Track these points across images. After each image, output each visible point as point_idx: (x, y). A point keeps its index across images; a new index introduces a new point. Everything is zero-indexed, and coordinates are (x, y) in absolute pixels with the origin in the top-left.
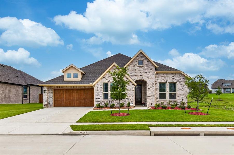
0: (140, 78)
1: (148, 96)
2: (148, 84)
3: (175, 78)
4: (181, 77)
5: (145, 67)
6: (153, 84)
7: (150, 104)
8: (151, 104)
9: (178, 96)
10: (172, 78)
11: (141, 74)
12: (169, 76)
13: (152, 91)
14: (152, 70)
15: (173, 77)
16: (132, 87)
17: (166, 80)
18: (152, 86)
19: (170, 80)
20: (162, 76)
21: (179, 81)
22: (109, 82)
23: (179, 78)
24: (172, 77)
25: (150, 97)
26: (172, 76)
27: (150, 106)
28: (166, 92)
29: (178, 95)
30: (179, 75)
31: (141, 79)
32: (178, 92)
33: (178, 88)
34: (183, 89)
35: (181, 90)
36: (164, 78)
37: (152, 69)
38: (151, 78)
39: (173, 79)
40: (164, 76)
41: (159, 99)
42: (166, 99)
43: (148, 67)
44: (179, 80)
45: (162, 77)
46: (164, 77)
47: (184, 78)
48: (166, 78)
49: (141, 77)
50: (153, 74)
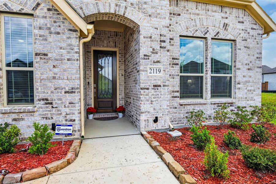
1: (142, 86)
2: (141, 37)
3: (231, 25)
4: (247, 25)
6: (163, 38)
7: (151, 120)
8: (156, 120)
9: (238, 86)
10: (222, 25)
12: (214, 16)
13: (158, 66)
15: (226, 21)
16: (69, 41)
17: (203, 30)
18: (157, 47)
19: (217, 30)
20: (190, 11)
21: (241, 35)
23: (240, 26)
24: (221, 19)
25: (151, 92)
26: (223, 15)
27: (153, 127)
28: (202, 72)
29: (238, 84)
30: (241, 15)
31: (112, 11)
32: (238, 73)
34: (251, 65)
35: (247, 67)
36: (198, 22)
38: (153, 10)
39: (226, 26)
40: (197, 12)
41: (182, 97)
42: (202, 97)
44: (243, 34)
45: (193, 17)
46: (197, 16)
47: (255, 27)
48: (205, 20)
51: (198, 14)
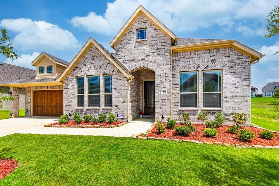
0: (139, 65)
2: (156, 76)
3: (218, 60)
4: (233, 57)
5: (150, 42)
6: (167, 75)
7: (160, 117)
8: (163, 118)
9: (226, 99)
10: (210, 61)
11: (142, 57)
12: (203, 57)
14: (163, 47)
15: (214, 58)
17: (195, 66)
19: (206, 64)
20: (186, 57)
22: (85, 76)
23: (227, 59)
24: (209, 57)
25: (161, 103)
26: (211, 54)
28: (196, 92)
29: (226, 97)
30: (227, 52)
33: (224, 82)
34: (238, 84)
35: (234, 86)
36: (191, 62)
37: (164, 44)
39: (213, 61)
40: (191, 56)
41: (181, 106)
42: (196, 106)
43: (156, 42)
44: (229, 64)
45: (188, 60)
46: (191, 59)
47: (241, 57)
48: (196, 61)
49: (142, 62)
50: (167, 54)
51: (192, 58)
